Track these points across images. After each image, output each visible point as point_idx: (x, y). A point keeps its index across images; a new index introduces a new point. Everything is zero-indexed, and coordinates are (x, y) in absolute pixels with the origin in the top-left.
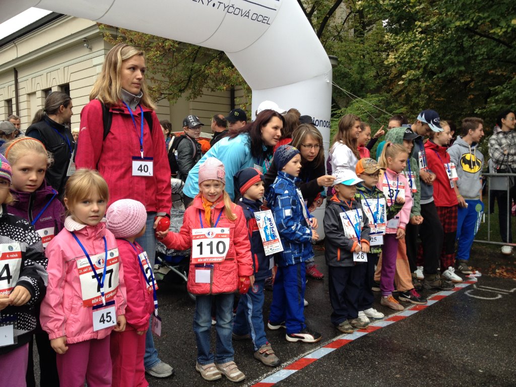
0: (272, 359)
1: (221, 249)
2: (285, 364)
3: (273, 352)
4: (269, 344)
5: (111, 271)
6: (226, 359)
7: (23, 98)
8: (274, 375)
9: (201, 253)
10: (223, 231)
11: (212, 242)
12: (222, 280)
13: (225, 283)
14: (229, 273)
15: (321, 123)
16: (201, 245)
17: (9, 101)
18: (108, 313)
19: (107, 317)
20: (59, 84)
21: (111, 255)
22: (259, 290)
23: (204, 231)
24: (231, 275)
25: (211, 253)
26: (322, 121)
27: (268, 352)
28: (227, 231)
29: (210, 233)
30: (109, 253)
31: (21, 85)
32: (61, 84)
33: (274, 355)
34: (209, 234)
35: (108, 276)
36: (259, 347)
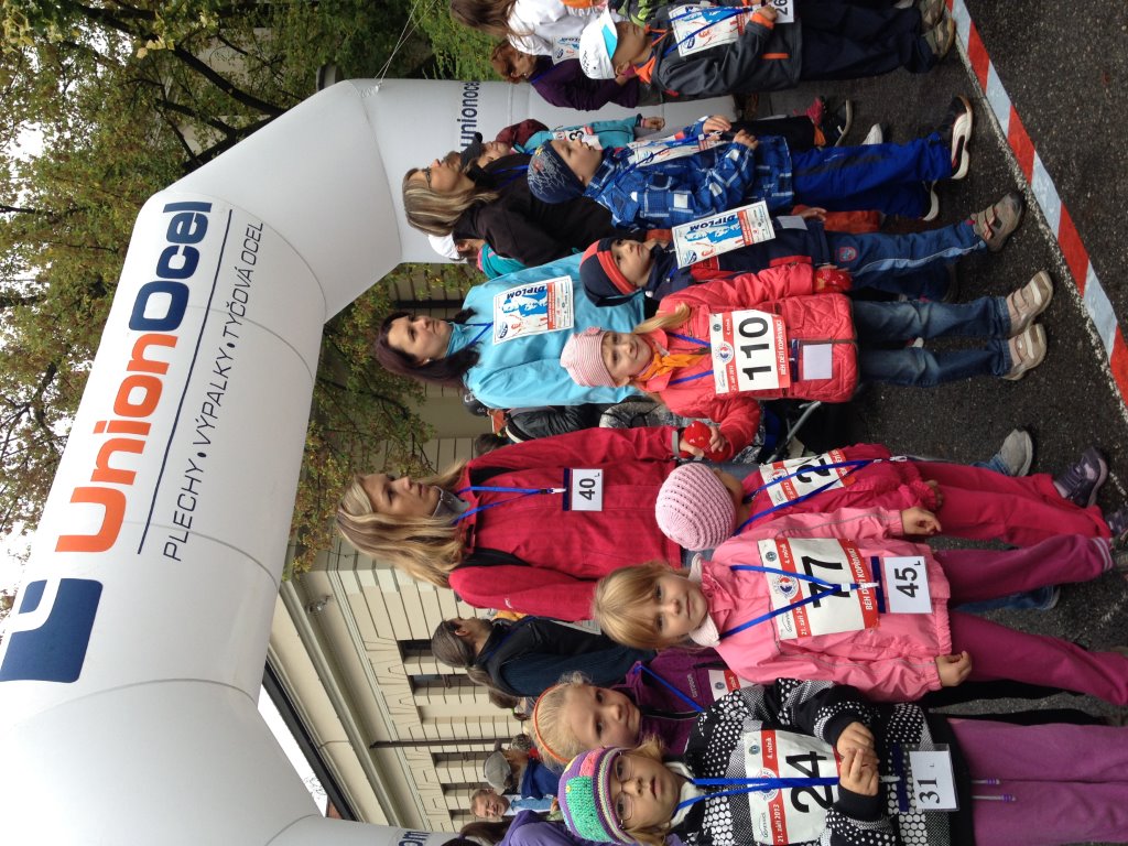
0: (1006, 210)
1: (757, 327)
2: (1018, 180)
3: (991, 207)
4: (973, 216)
5: (807, 561)
6: (1002, 313)
7: (430, 732)
8: (1043, 206)
9: (767, 369)
10: (716, 328)
11: (743, 348)
12: (824, 320)
13: (830, 315)
14: (808, 310)
15: (469, 103)
16: (750, 372)
17: (437, 759)
18: (897, 577)
19: (904, 578)
20: (401, 662)
21: (772, 559)
22: (851, 245)
23: (719, 366)
24: (813, 305)
25: (765, 346)
26: (464, 102)
27: (991, 221)
28: (717, 319)
29: (723, 352)
30: (767, 564)
31: (405, 736)
32: (399, 657)
33: (998, 207)
34: (725, 356)
35: (815, 569)
36: (978, 238)
